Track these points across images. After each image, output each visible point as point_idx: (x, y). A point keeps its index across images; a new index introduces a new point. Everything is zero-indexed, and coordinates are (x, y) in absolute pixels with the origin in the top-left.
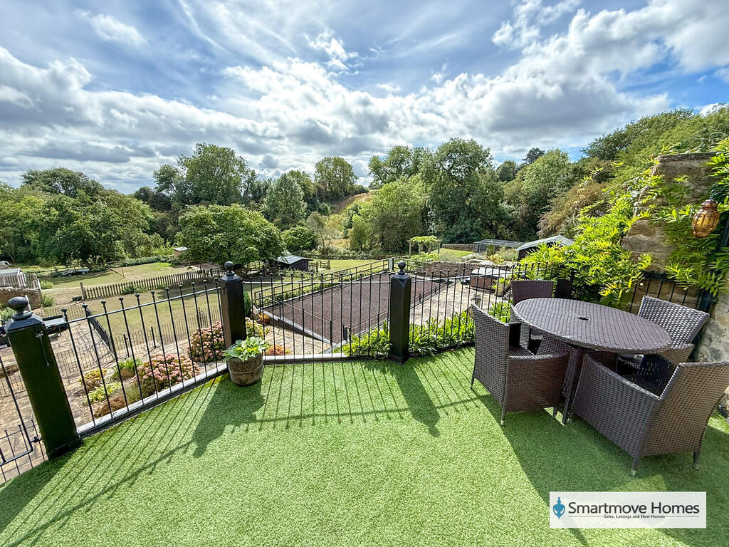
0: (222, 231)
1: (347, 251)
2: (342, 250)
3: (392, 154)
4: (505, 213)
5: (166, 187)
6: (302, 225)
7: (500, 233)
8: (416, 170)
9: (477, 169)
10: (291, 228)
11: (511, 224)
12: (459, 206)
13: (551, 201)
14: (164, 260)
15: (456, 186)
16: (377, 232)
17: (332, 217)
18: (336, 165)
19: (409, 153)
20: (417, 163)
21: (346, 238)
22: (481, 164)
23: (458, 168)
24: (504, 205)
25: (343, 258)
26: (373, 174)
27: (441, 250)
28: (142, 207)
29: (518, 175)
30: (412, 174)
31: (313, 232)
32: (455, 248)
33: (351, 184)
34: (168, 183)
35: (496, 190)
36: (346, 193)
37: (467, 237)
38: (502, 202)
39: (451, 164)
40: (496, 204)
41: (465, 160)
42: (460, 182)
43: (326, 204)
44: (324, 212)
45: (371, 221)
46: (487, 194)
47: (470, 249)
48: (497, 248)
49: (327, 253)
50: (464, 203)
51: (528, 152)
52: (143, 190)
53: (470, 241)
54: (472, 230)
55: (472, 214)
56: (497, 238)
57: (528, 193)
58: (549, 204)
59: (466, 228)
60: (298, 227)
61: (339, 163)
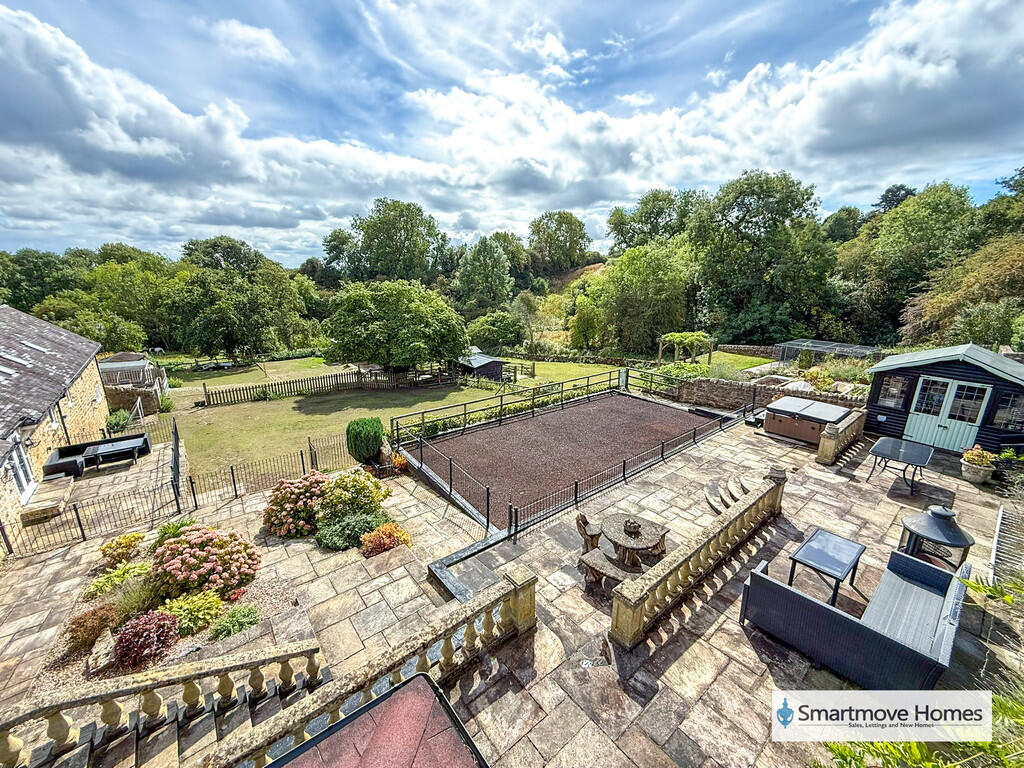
0: (382, 318)
1: (565, 349)
2: (558, 347)
3: (644, 203)
4: (836, 295)
5: (337, 257)
6: (504, 310)
7: (826, 328)
8: (681, 227)
9: (788, 222)
10: (489, 314)
11: (847, 314)
12: (750, 282)
13: (932, 273)
14: (319, 354)
15: (747, 250)
16: (610, 322)
17: (550, 297)
18: (560, 224)
19: (673, 201)
20: (683, 214)
21: (567, 329)
22: (795, 213)
23: (754, 220)
24: (836, 281)
25: (559, 359)
26: (613, 235)
27: (715, 354)
28: (306, 284)
29: (864, 231)
30: (675, 233)
31: (519, 320)
32: (740, 352)
33: (581, 250)
34: (340, 253)
35: (822, 255)
36: (572, 263)
37: (763, 334)
38: (831, 276)
39: (741, 214)
40: (820, 279)
41: (767, 207)
42: (755, 242)
43: (542, 280)
44: (538, 291)
45: (605, 305)
46: (804, 262)
47: (768, 355)
48: (819, 357)
49: (536, 352)
50: (760, 278)
51: (884, 193)
52: (310, 262)
53: (771, 341)
54: (772, 323)
55: (775, 294)
56: (819, 337)
57: (884, 260)
58: (928, 279)
59: (762, 318)
60: (499, 313)
61: (566, 220)
